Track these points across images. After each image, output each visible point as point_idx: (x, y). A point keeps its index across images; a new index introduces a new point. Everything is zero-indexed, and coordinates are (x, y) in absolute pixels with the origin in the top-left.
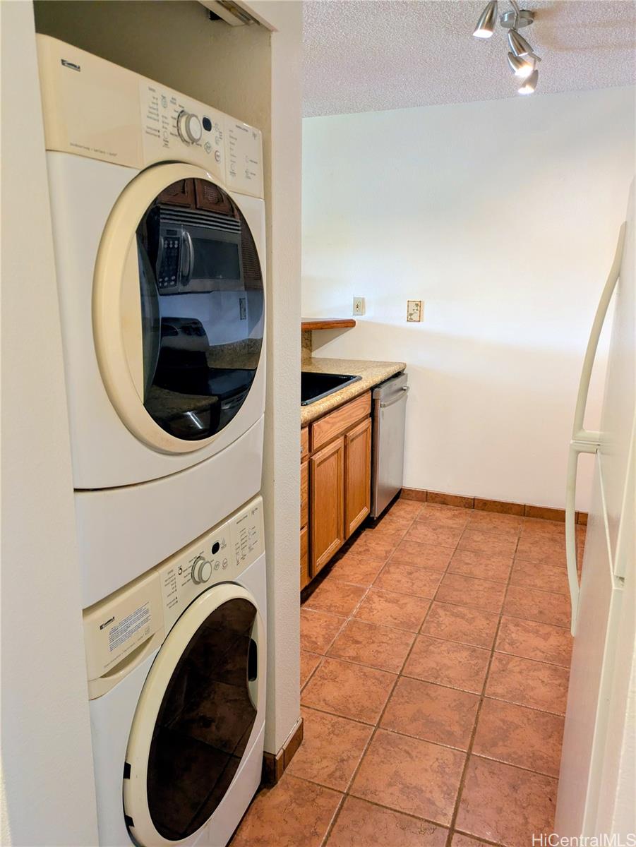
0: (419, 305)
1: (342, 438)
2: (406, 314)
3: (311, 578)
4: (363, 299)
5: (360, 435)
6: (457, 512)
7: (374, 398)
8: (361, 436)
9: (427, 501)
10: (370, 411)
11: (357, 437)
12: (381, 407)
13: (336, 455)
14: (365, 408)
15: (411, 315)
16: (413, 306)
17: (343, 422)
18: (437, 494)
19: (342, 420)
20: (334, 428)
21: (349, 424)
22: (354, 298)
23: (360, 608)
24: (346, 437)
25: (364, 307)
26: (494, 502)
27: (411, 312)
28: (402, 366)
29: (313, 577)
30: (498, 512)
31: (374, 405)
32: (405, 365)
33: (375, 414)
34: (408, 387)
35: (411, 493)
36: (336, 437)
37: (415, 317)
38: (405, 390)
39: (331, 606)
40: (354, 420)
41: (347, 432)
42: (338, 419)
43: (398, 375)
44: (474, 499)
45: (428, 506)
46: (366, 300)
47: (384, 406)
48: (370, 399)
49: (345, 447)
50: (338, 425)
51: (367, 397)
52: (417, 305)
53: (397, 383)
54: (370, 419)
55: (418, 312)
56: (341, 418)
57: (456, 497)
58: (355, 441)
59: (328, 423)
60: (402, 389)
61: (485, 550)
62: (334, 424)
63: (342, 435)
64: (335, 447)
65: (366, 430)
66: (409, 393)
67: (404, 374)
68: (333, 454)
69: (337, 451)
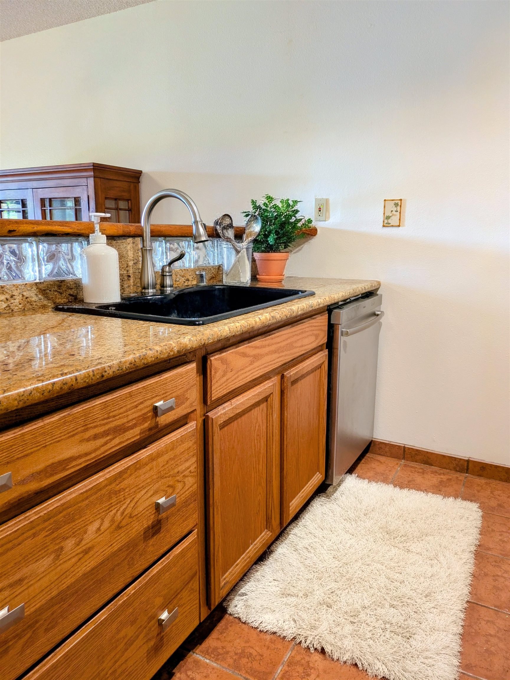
0: (398, 204)
1: (276, 380)
2: (381, 218)
3: (210, 608)
4: (327, 201)
5: (308, 373)
6: (444, 478)
7: (332, 322)
8: (311, 376)
9: (404, 458)
10: (325, 340)
11: (303, 377)
12: (342, 335)
13: (263, 406)
14: (317, 336)
15: (388, 218)
16: (391, 206)
17: (277, 355)
18: (417, 450)
19: (275, 352)
20: (256, 364)
21: (289, 358)
22: (316, 199)
23: (290, 663)
24: (283, 377)
25: (327, 210)
26: (496, 467)
27: (388, 214)
28: (376, 284)
29: (213, 608)
30: (501, 480)
31: (333, 332)
32: (379, 284)
33: (335, 346)
34: (382, 312)
35: (383, 446)
36: (265, 377)
37: (394, 220)
38: (378, 315)
39: (242, 655)
40: (297, 352)
41: (286, 370)
42: (267, 350)
43: (369, 295)
44: (468, 461)
45: (405, 466)
46: (331, 202)
47: (347, 334)
48: (327, 323)
49: (282, 392)
50: (267, 359)
51: (322, 321)
52: (396, 205)
53: (368, 305)
54: (326, 352)
55: (398, 213)
56: (273, 348)
57: (444, 456)
58: (299, 384)
59: (244, 355)
60: (374, 314)
61: (491, 546)
62: (256, 357)
63: (278, 374)
64: (258, 395)
65: (320, 367)
66: (383, 320)
67: (377, 295)
68: (257, 404)
69: (266, 399)
